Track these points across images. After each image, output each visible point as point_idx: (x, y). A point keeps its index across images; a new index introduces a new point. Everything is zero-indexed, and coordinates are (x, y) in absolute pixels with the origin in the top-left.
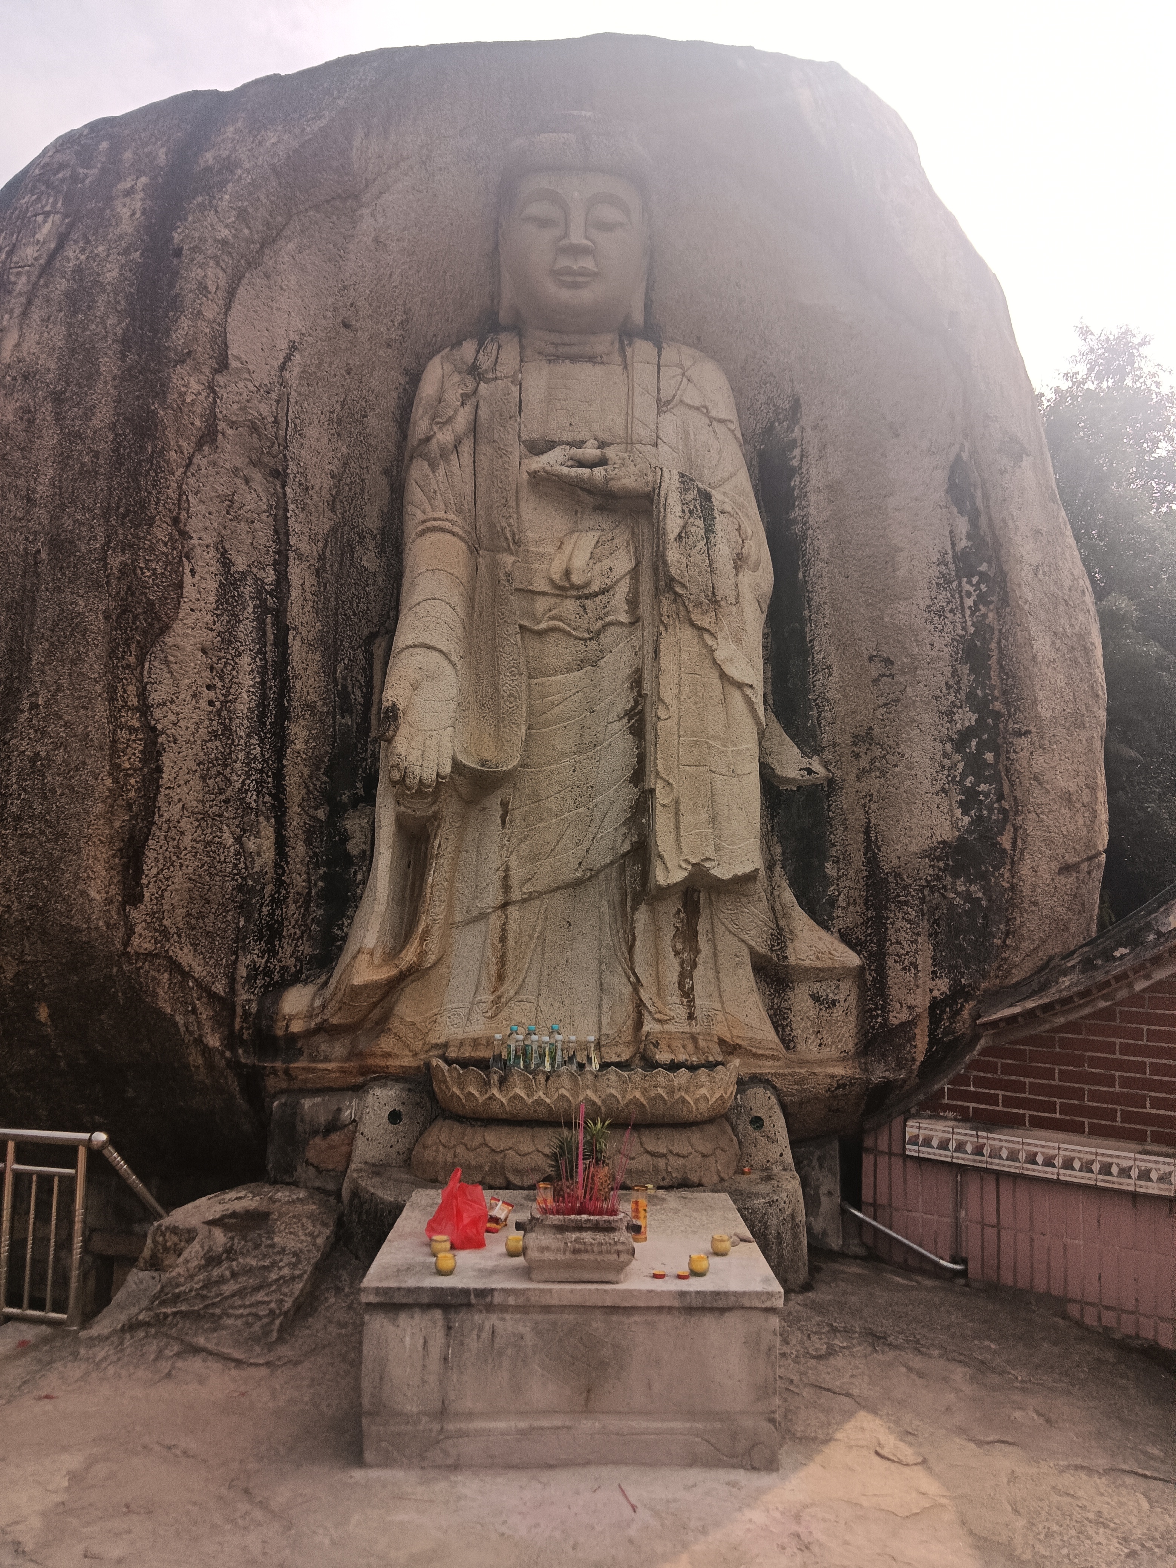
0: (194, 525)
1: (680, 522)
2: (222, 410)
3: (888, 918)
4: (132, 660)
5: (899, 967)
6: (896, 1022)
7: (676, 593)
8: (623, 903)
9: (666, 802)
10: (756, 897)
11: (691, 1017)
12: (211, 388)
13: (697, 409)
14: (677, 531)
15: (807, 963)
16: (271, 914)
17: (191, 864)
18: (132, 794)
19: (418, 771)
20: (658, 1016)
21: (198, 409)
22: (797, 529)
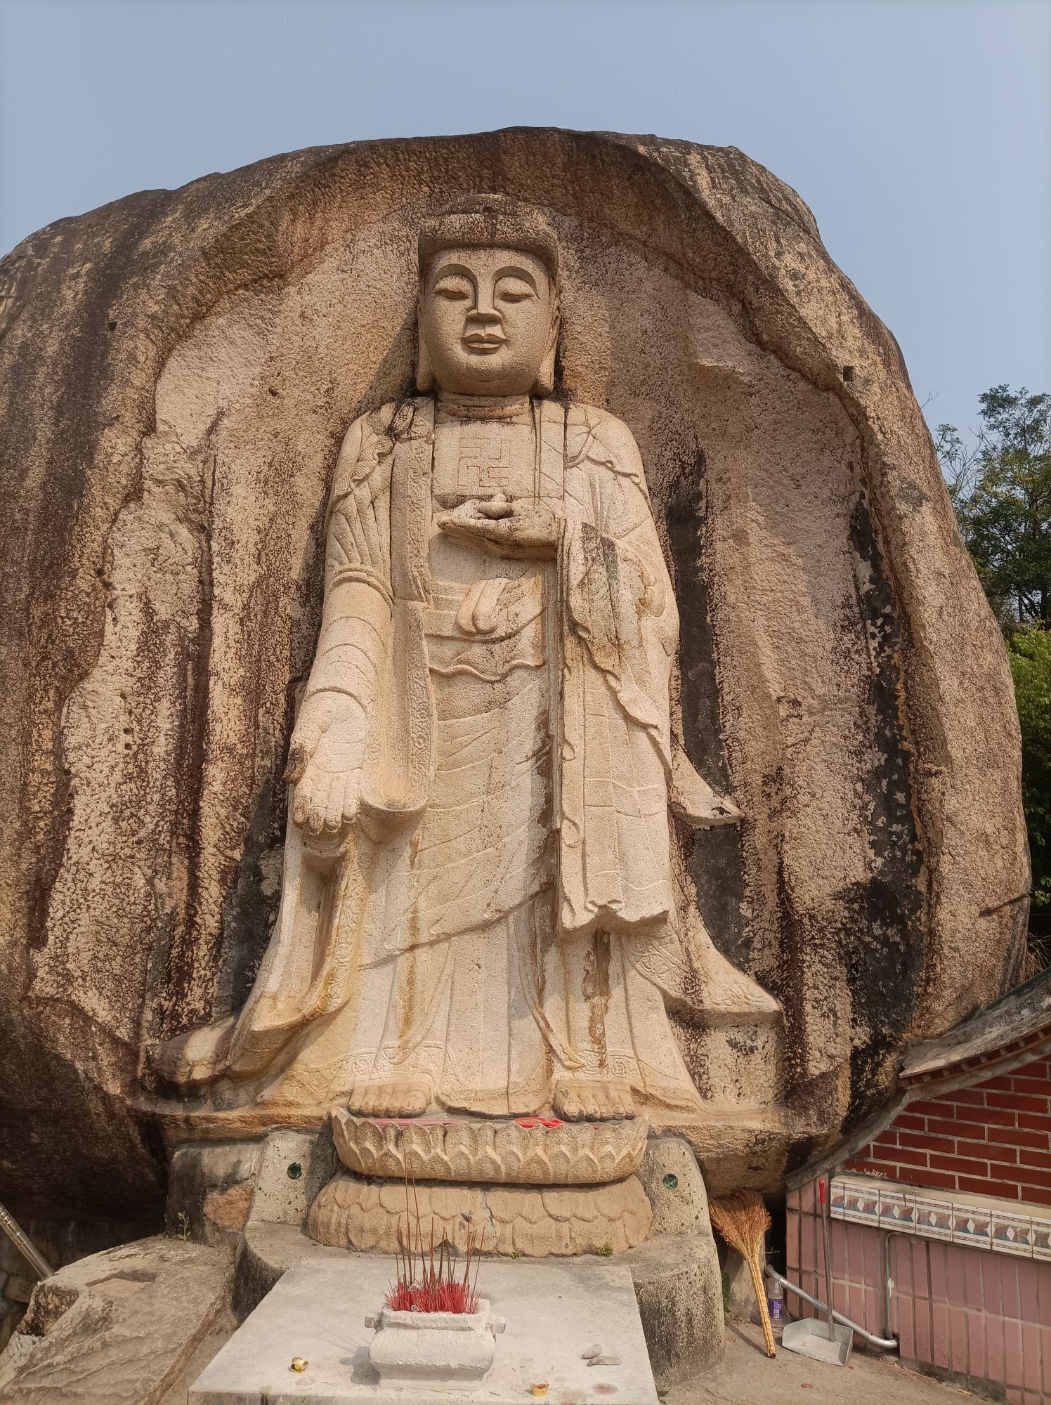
0: (117, 577)
1: (582, 569)
2: (149, 470)
3: (803, 961)
4: (50, 705)
5: (818, 1013)
6: (817, 1072)
7: (580, 637)
8: (534, 945)
9: (571, 842)
10: (667, 939)
11: (602, 1064)
12: (138, 449)
13: (602, 464)
14: (580, 577)
15: (722, 1008)
16: (181, 956)
17: (100, 907)
18: (40, 837)
19: (322, 813)
20: (568, 1063)
21: (124, 468)
22: (704, 576)
